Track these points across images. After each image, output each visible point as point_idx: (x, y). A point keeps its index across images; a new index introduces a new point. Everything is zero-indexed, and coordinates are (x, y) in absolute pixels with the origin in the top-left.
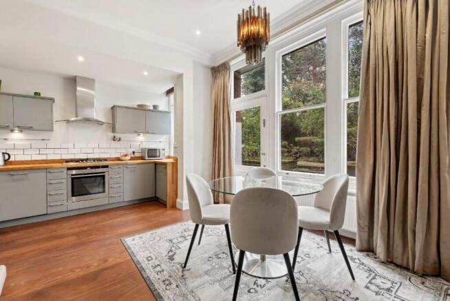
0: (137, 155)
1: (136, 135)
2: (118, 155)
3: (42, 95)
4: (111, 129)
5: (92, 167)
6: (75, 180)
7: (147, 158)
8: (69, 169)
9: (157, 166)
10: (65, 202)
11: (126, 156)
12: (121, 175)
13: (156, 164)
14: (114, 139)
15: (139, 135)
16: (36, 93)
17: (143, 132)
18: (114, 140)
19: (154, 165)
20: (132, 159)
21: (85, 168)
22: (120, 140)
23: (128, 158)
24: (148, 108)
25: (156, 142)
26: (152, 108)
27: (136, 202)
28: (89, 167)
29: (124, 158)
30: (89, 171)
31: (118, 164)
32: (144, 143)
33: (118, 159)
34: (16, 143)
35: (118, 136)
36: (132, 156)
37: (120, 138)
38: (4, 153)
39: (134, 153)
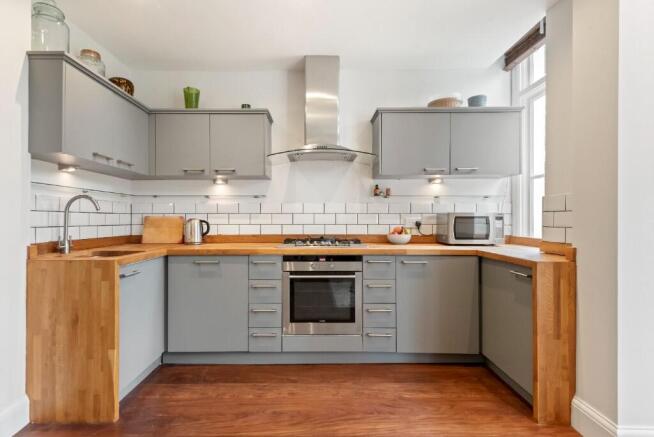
0: (426, 230)
1: (422, 180)
2: (383, 231)
3: (253, 107)
4: (370, 169)
5: (329, 258)
6: (296, 284)
7: (452, 240)
8: (287, 258)
9: (485, 265)
10: (278, 332)
11: (400, 233)
12: (391, 284)
13: (481, 259)
14: (376, 191)
15: (430, 180)
16: (243, 106)
17: (441, 172)
18: (376, 195)
19: (476, 260)
20: (414, 240)
21: (316, 258)
22: (387, 194)
23: (406, 237)
24: (458, 105)
25: (474, 197)
26: (465, 105)
27: (427, 361)
28: (322, 257)
29: (396, 237)
30: (323, 265)
31: (384, 254)
32: (442, 202)
33: (385, 240)
34: (220, 202)
35: (383, 184)
36: (415, 232)
37: (388, 191)
38: (201, 221)
39: (418, 225)
